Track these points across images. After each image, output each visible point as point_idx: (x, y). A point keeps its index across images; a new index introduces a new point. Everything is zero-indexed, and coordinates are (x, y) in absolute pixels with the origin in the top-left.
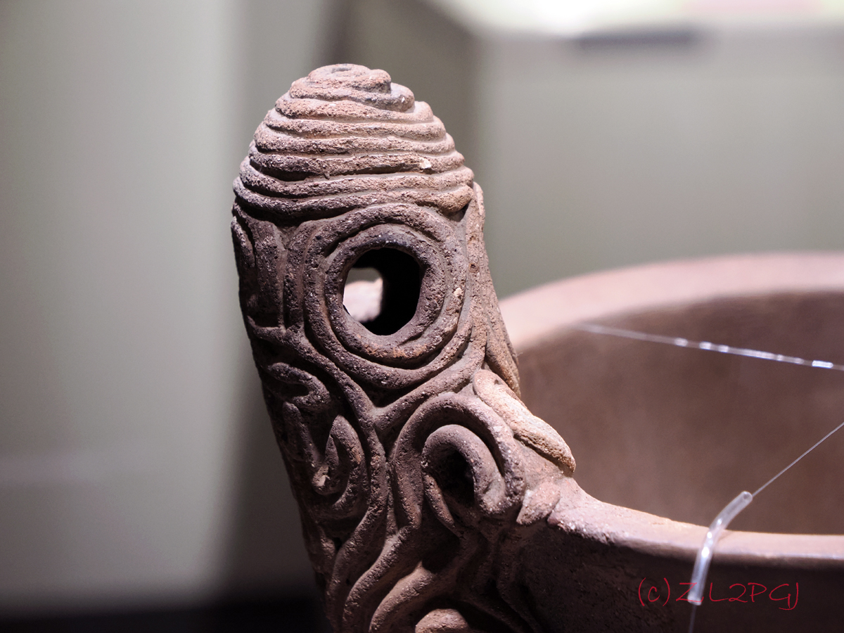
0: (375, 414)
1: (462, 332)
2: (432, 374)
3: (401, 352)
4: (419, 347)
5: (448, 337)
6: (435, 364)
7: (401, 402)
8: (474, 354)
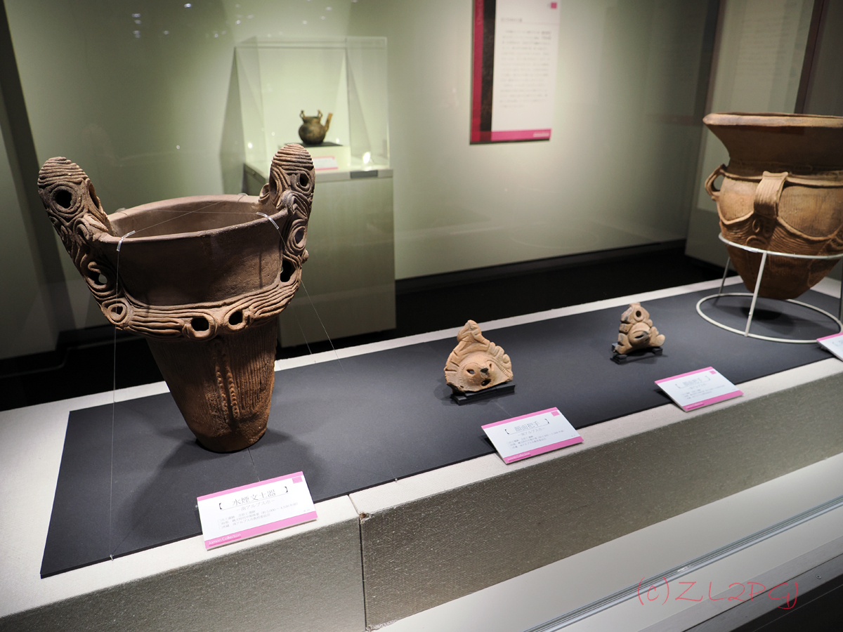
0: (68, 224)
1: (82, 206)
2: (76, 215)
3: (69, 211)
4: (72, 210)
5: (78, 208)
6: (77, 213)
7: (71, 221)
8: (85, 210)
